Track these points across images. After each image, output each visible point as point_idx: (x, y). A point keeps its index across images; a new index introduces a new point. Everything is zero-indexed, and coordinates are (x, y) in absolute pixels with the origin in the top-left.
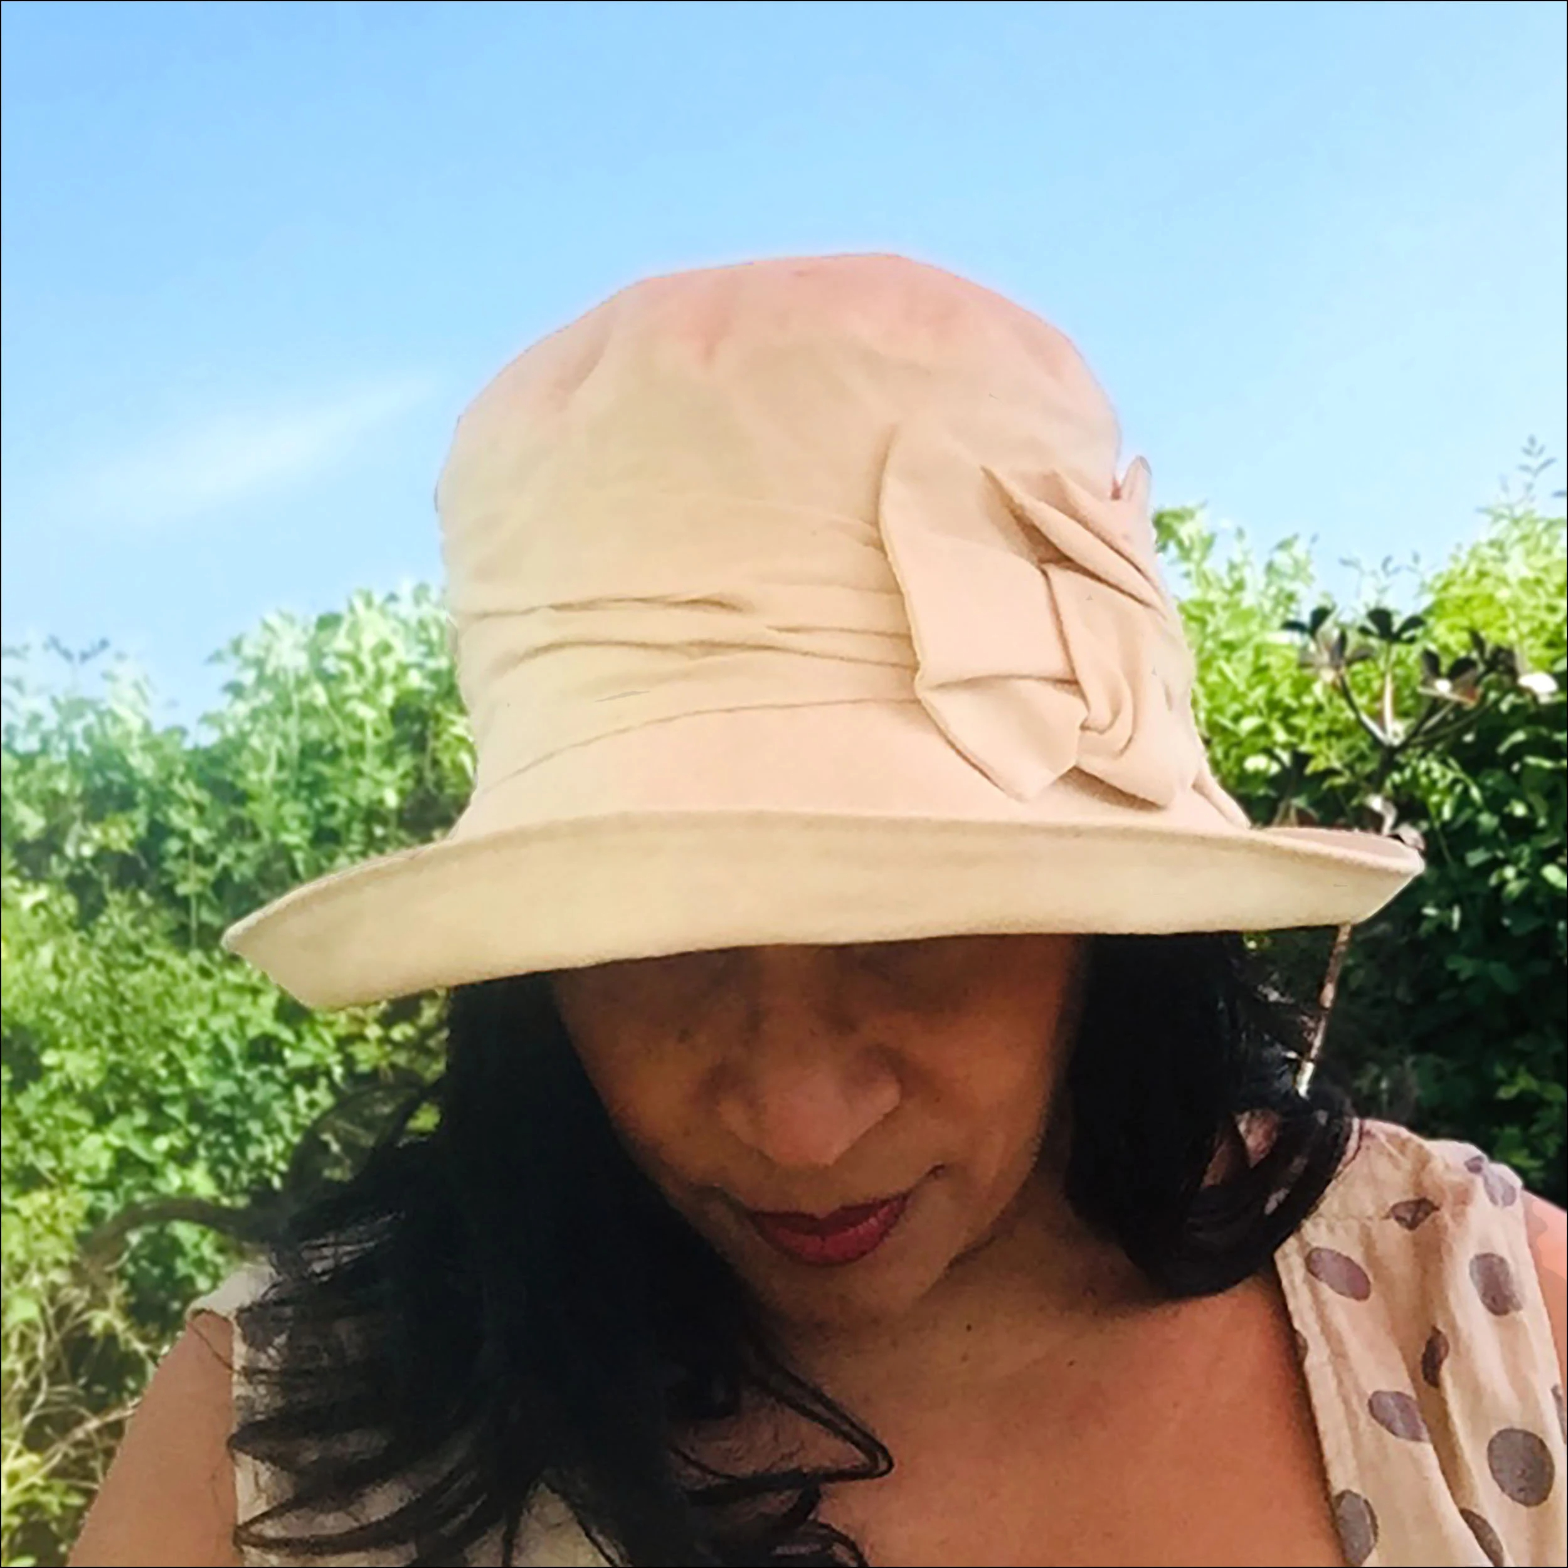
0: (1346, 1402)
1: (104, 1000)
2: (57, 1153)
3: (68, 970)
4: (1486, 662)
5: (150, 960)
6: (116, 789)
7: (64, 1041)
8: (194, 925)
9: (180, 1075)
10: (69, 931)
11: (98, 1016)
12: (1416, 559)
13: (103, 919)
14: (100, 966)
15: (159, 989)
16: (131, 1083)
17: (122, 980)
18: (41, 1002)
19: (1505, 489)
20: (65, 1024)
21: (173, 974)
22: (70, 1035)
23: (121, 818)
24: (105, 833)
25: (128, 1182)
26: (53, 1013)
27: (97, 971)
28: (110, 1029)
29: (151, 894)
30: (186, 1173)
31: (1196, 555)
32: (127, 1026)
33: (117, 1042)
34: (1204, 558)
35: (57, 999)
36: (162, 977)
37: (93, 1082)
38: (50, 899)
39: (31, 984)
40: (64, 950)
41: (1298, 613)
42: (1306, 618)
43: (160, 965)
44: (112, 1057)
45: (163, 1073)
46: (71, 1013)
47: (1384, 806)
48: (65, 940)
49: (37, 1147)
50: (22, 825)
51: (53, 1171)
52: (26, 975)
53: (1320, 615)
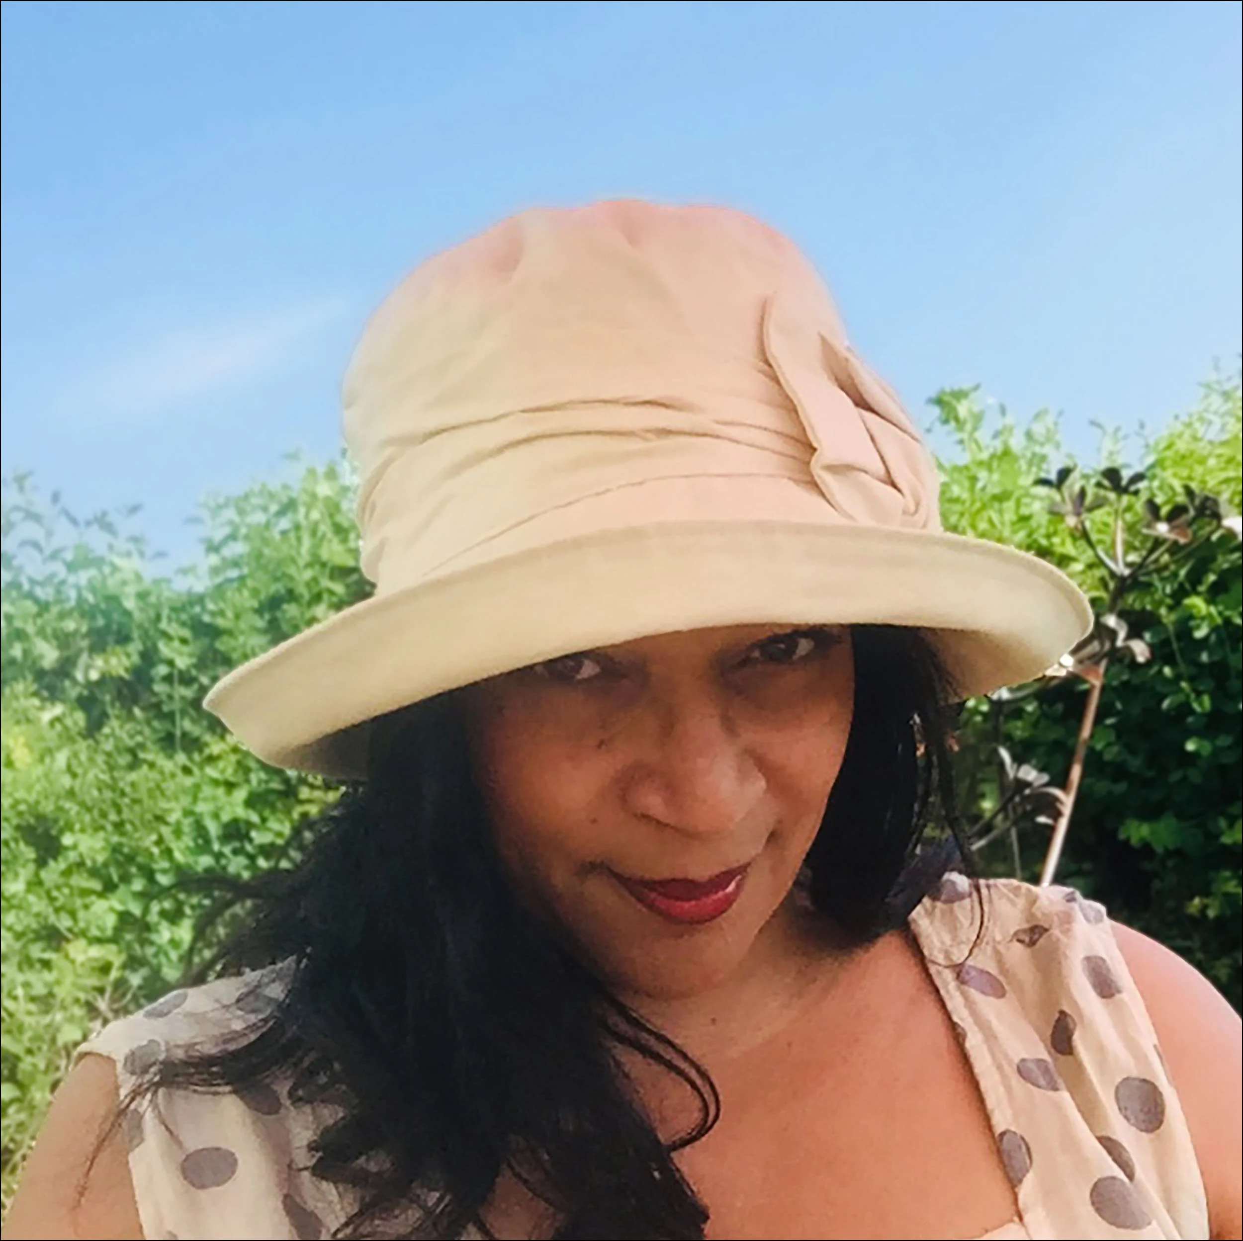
0: (999, 1068)
1: (108, 795)
2: (73, 914)
3: (79, 771)
4: (1196, 509)
5: (145, 761)
6: (115, 627)
7: (77, 827)
8: (178, 733)
9: (168, 853)
10: (79, 739)
11: (104, 807)
12: (1142, 426)
13: (106, 730)
14: (104, 767)
15: (152, 785)
16: (131, 859)
17: (122, 779)
18: (58, 798)
19: (1217, 368)
20: (78, 813)
21: (162, 773)
22: (82, 822)
23: (119, 649)
24: (106, 662)
25: (129, 937)
26: (68, 805)
27: (103, 772)
28: (113, 817)
29: (143, 709)
30: (174, 928)
31: (968, 427)
32: (126, 815)
33: (119, 826)
34: (975, 429)
35: (71, 794)
36: (154, 775)
37: (100, 858)
38: (64, 714)
39: (50, 782)
40: (75, 755)
41: (1048, 472)
42: (1053, 476)
43: (152, 765)
44: (115, 839)
45: (155, 850)
46: (82, 804)
47: (1118, 624)
48: (76, 747)
49: (57, 910)
50: (41, 657)
51: (70, 930)
52: (46, 776)
53: (1064, 474)
